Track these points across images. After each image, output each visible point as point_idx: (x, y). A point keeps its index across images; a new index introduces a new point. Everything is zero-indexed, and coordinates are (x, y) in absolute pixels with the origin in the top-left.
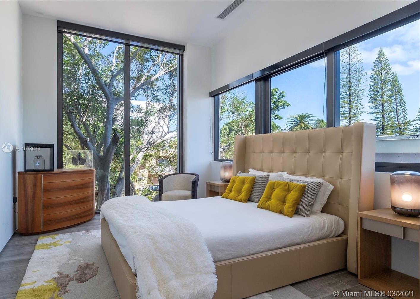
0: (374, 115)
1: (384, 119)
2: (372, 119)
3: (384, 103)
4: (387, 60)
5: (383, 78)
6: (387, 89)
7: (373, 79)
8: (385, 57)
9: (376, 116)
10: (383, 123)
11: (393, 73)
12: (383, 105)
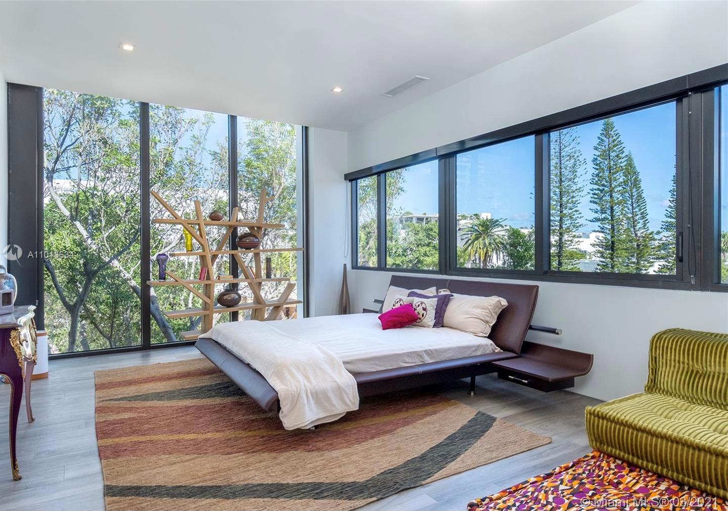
0: (599, 223)
1: (614, 231)
2: (596, 230)
3: (614, 205)
4: (618, 135)
5: (612, 163)
6: (618, 182)
7: (597, 165)
8: (614, 129)
9: (601, 226)
10: (612, 237)
11: (626, 156)
12: (612, 208)
